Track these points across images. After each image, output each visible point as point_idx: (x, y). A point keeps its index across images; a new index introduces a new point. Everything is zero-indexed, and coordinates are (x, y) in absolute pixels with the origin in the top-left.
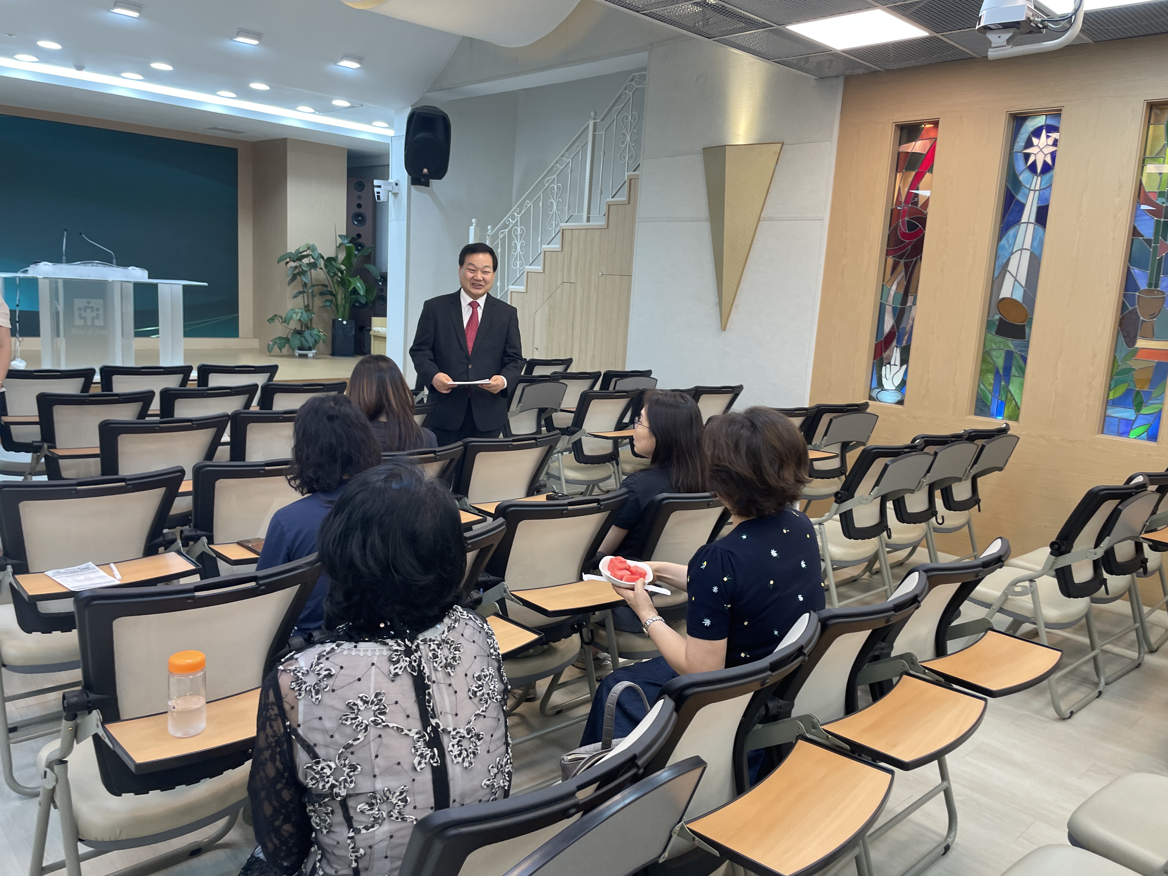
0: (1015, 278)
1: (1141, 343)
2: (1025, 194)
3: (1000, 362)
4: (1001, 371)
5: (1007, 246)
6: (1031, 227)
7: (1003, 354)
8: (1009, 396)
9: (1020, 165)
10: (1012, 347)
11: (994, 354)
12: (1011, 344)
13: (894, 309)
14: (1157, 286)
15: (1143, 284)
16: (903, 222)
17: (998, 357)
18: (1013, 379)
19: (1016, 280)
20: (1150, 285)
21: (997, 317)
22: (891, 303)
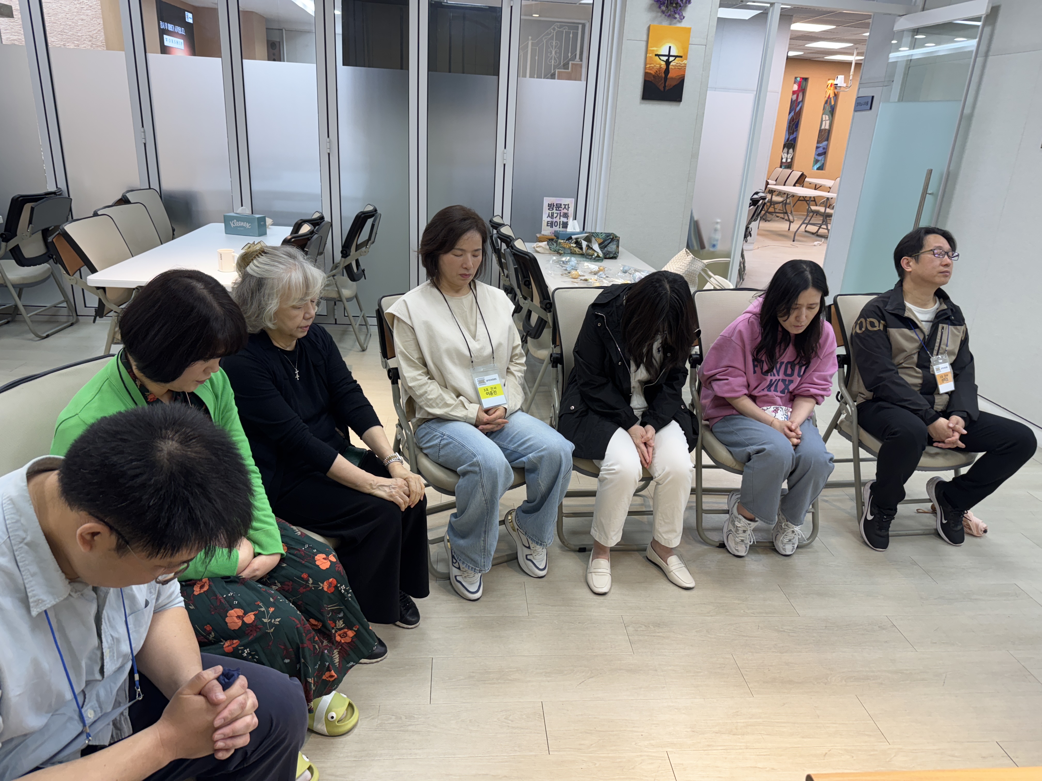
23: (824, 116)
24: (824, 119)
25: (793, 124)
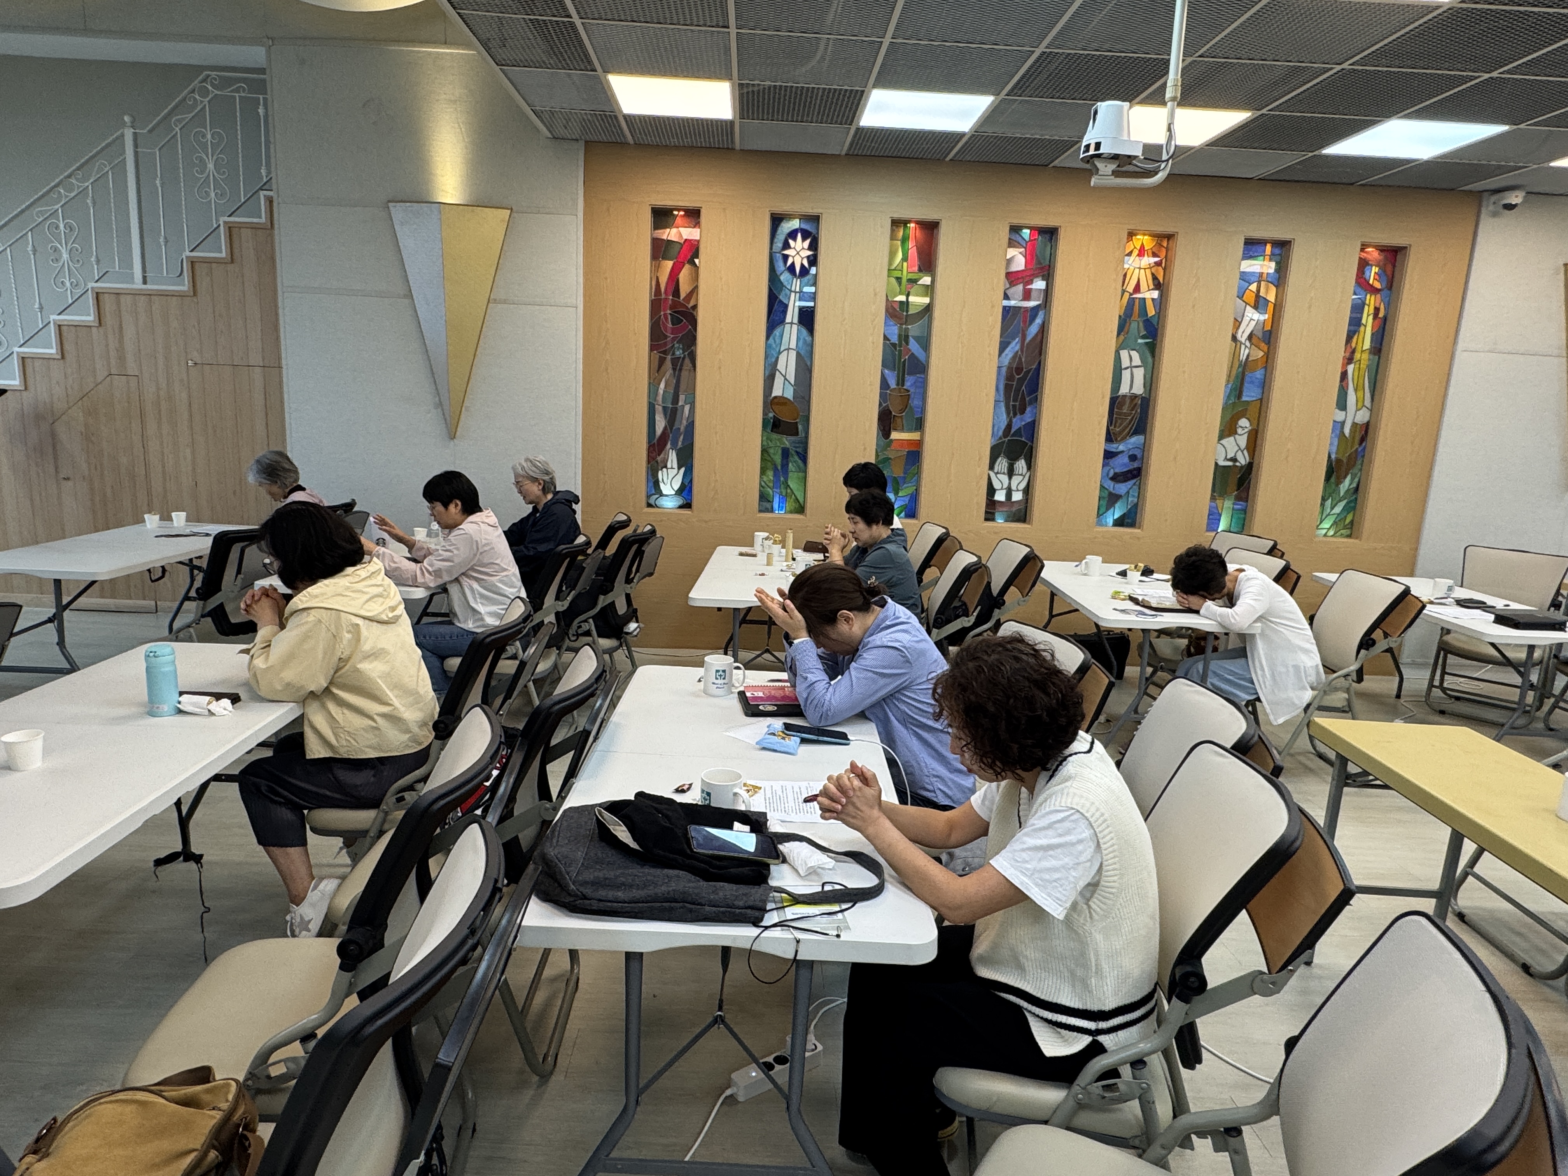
0: (785, 377)
1: (895, 435)
2: (786, 295)
3: (778, 459)
4: (779, 468)
5: (774, 346)
6: (795, 327)
7: (780, 452)
8: (789, 491)
9: (780, 266)
10: (787, 444)
11: (771, 451)
12: (787, 441)
13: (665, 409)
14: (903, 385)
15: (893, 384)
16: (665, 315)
17: (774, 454)
18: (790, 474)
19: (786, 379)
20: (898, 384)
21: (771, 415)
22: (660, 403)
23: (1124, 354)
24: (1125, 363)
25: (1021, 381)
